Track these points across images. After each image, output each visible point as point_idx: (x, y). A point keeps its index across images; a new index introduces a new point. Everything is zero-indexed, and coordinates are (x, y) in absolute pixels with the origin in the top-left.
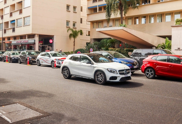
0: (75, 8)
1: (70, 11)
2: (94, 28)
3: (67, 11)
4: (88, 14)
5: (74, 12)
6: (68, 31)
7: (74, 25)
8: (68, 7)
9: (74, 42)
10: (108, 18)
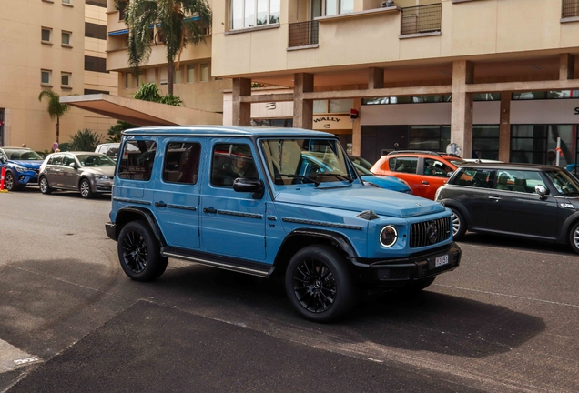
0: (66, 35)
1: (51, 45)
2: (127, 87)
3: (42, 43)
4: (109, 50)
5: (63, 46)
6: (40, 96)
7: (65, 79)
8: (46, 33)
9: (58, 125)
10: (134, 65)
